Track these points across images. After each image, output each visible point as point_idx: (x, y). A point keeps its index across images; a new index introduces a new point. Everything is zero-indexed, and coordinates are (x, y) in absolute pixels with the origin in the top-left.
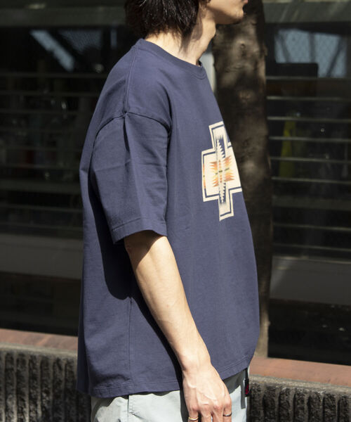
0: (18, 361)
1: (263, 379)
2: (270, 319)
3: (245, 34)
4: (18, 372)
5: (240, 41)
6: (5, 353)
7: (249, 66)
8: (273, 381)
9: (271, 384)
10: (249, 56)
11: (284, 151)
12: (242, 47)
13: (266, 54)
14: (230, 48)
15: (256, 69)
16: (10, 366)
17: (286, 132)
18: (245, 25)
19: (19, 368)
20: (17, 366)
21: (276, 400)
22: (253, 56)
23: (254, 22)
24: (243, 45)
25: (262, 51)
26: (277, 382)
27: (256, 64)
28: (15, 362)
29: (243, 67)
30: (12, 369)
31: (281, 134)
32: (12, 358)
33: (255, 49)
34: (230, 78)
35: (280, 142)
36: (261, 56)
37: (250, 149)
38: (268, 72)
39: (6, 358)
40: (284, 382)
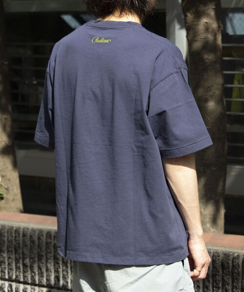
0: (54, 237)
1: (221, 248)
2: (226, 208)
3: (208, 15)
4: (55, 245)
5: (204, 20)
6: (46, 232)
7: (210, 37)
8: (227, 250)
9: (227, 251)
10: (210, 30)
11: (234, 94)
12: (206, 24)
13: (222, 29)
14: (198, 25)
15: (215, 39)
16: (49, 241)
17: (236, 82)
18: (208, 9)
19: (55, 242)
20: (54, 240)
21: (230, 262)
22: (213, 30)
23: (214, 7)
24: (206, 23)
25: (219, 27)
26: (231, 250)
27: (215, 35)
28: (53, 238)
29: (207, 38)
30: (51, 243)
31: (232, 83)
32: (51, 235)
33: (215, 25)
34: (197, 45)
35: (231, 88)
36: (218, 30)
37: (211, 93)
38: (223, 41)
39: (47, 235)
40: (235, 251)
